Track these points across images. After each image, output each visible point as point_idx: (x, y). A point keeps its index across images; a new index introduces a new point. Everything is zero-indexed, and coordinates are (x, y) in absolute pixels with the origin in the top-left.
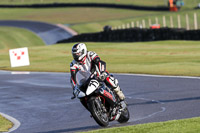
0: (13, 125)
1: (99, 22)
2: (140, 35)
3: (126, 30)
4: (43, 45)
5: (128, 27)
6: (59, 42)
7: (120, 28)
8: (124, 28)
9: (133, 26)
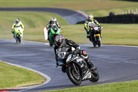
0: (46, 80)
1: (106, 9)
2: (134, 19)
3: (125, 16)
4: (67, 25)
5: (126, 13)
6: (78, 23)
7: (120, 14)
8: (123, 14)
9: (129, 13)
